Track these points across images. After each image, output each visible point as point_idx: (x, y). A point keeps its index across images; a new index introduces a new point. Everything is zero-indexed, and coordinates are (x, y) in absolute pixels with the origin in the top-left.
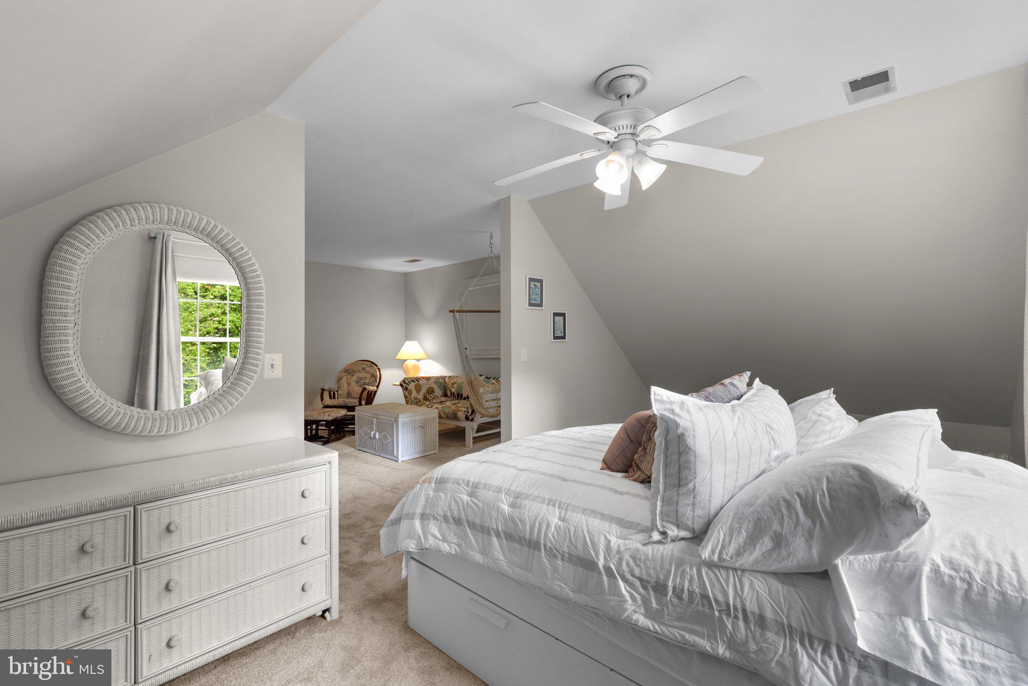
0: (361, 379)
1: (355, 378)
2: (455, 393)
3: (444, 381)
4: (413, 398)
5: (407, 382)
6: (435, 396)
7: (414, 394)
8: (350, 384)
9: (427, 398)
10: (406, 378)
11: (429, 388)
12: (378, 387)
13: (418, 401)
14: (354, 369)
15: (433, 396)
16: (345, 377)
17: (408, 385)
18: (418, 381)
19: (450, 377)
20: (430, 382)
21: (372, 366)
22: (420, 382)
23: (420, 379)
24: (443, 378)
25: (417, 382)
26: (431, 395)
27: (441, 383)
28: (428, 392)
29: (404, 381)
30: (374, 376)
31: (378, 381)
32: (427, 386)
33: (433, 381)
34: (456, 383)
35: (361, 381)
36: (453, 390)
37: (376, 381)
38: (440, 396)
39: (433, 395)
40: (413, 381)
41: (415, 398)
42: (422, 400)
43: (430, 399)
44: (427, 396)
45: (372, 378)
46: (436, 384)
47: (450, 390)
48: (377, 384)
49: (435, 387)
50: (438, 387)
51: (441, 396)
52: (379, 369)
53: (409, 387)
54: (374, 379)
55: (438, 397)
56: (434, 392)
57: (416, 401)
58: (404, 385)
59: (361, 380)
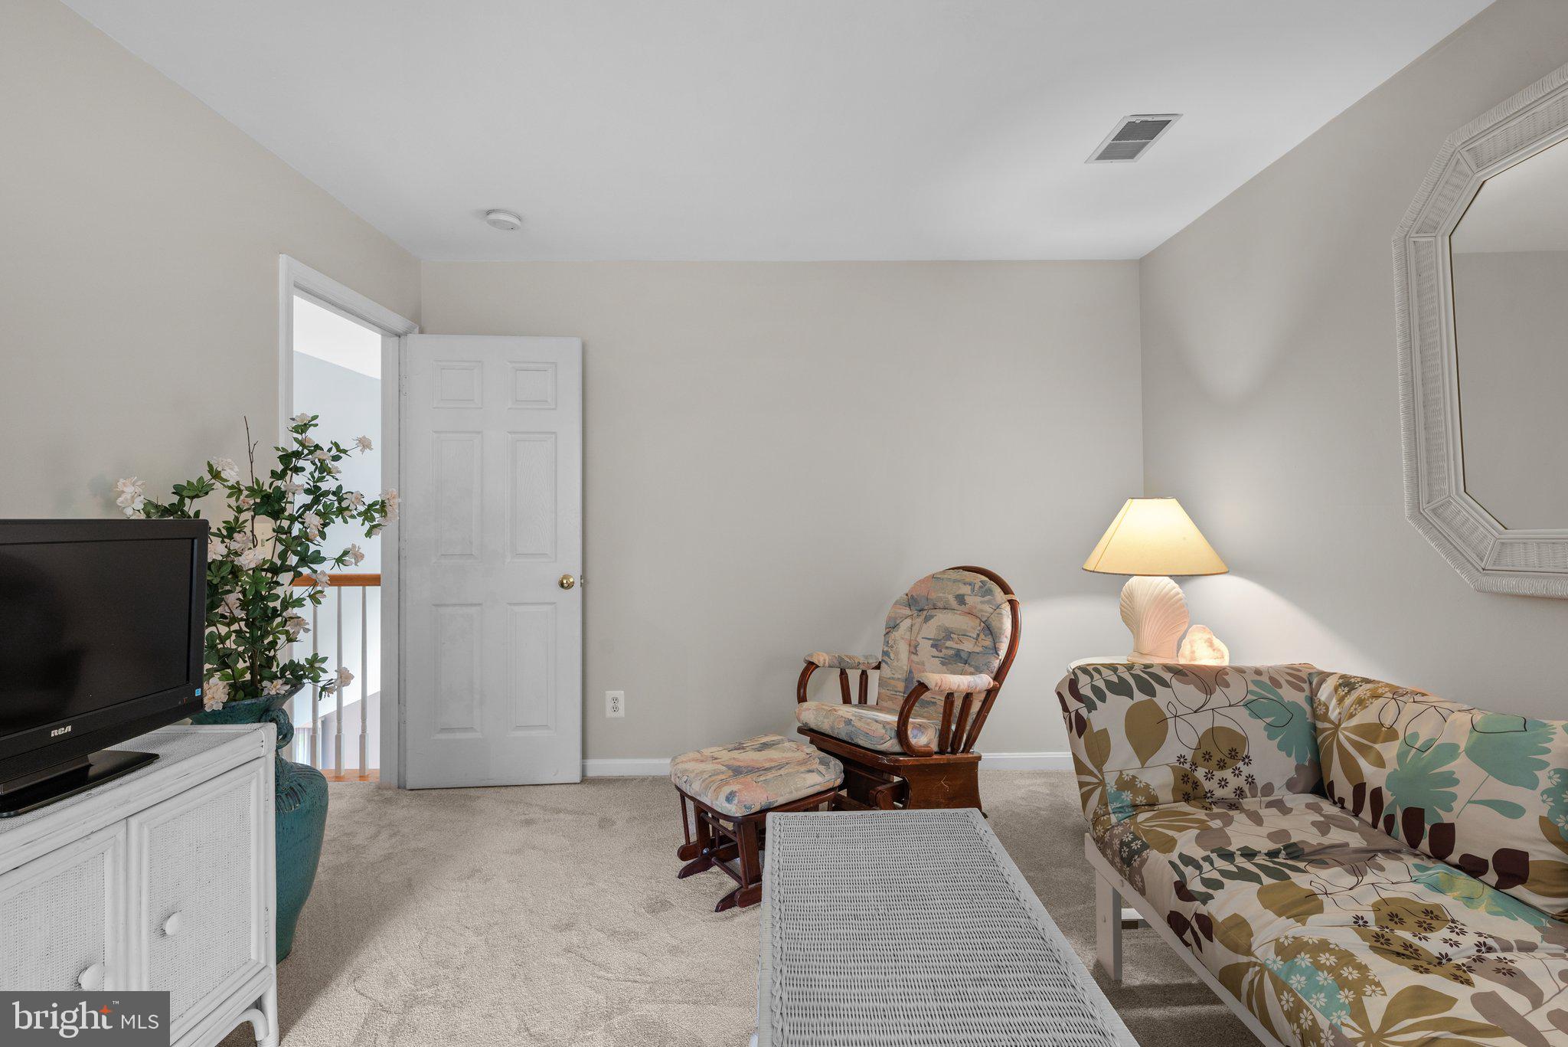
0: (948, 634)
1: (931, 630)
2: (1388, 797)
3: (1311, 700)
4: (1111, 780)
5: (1085, 690)
6: (1251, 780)
7: (1122, 758)
8: (916, 647)
9: (1196, 784)
10: (1084, 670)
11: (1212, 731)
12: (1000, 675)
13: (1141, 800)
14: (933, 596)
15: (1234, 782)
16: (907, 622)
17: (1091, 707)
18: (1152, 692)
19: (1347, 684)
20: (1218, 698)
21: (989, 592)
22: (1162, 696)
23: (1164, 683)
24: (1308, 680)
25: (1139, 696)
26: (1227, 774)
27: (1291, 710)
28: (1207, 756)
29: (1073, 685)
30: (990, 630)
31: (1003, 653)
32: (1203, 722)
33: (1237, 691)
34: (1392, 735)
35: (949, 644)
36: (1373, 776)
37: (996, 650)
38: (1279, 783)
39: (1237, 773)
40: (1121, 688)
41: (1127, 784)
42: (1165, 795)
43: (1219, 793)
44: (1200, 773)
45: (982, 636)
46: (1255, 715)
47: (1351, 768)
48: (996, 664)
49: (1254, 731)
50: (1272, 729)
51: (1291, 785)
52: (1013, 604)
53: (1097, 720)
54: (988, 642)
55: (1268, 789)
56: (1247, 760)
57: (1127, 797)
58: (1074, 704)
59: (948, 637)
